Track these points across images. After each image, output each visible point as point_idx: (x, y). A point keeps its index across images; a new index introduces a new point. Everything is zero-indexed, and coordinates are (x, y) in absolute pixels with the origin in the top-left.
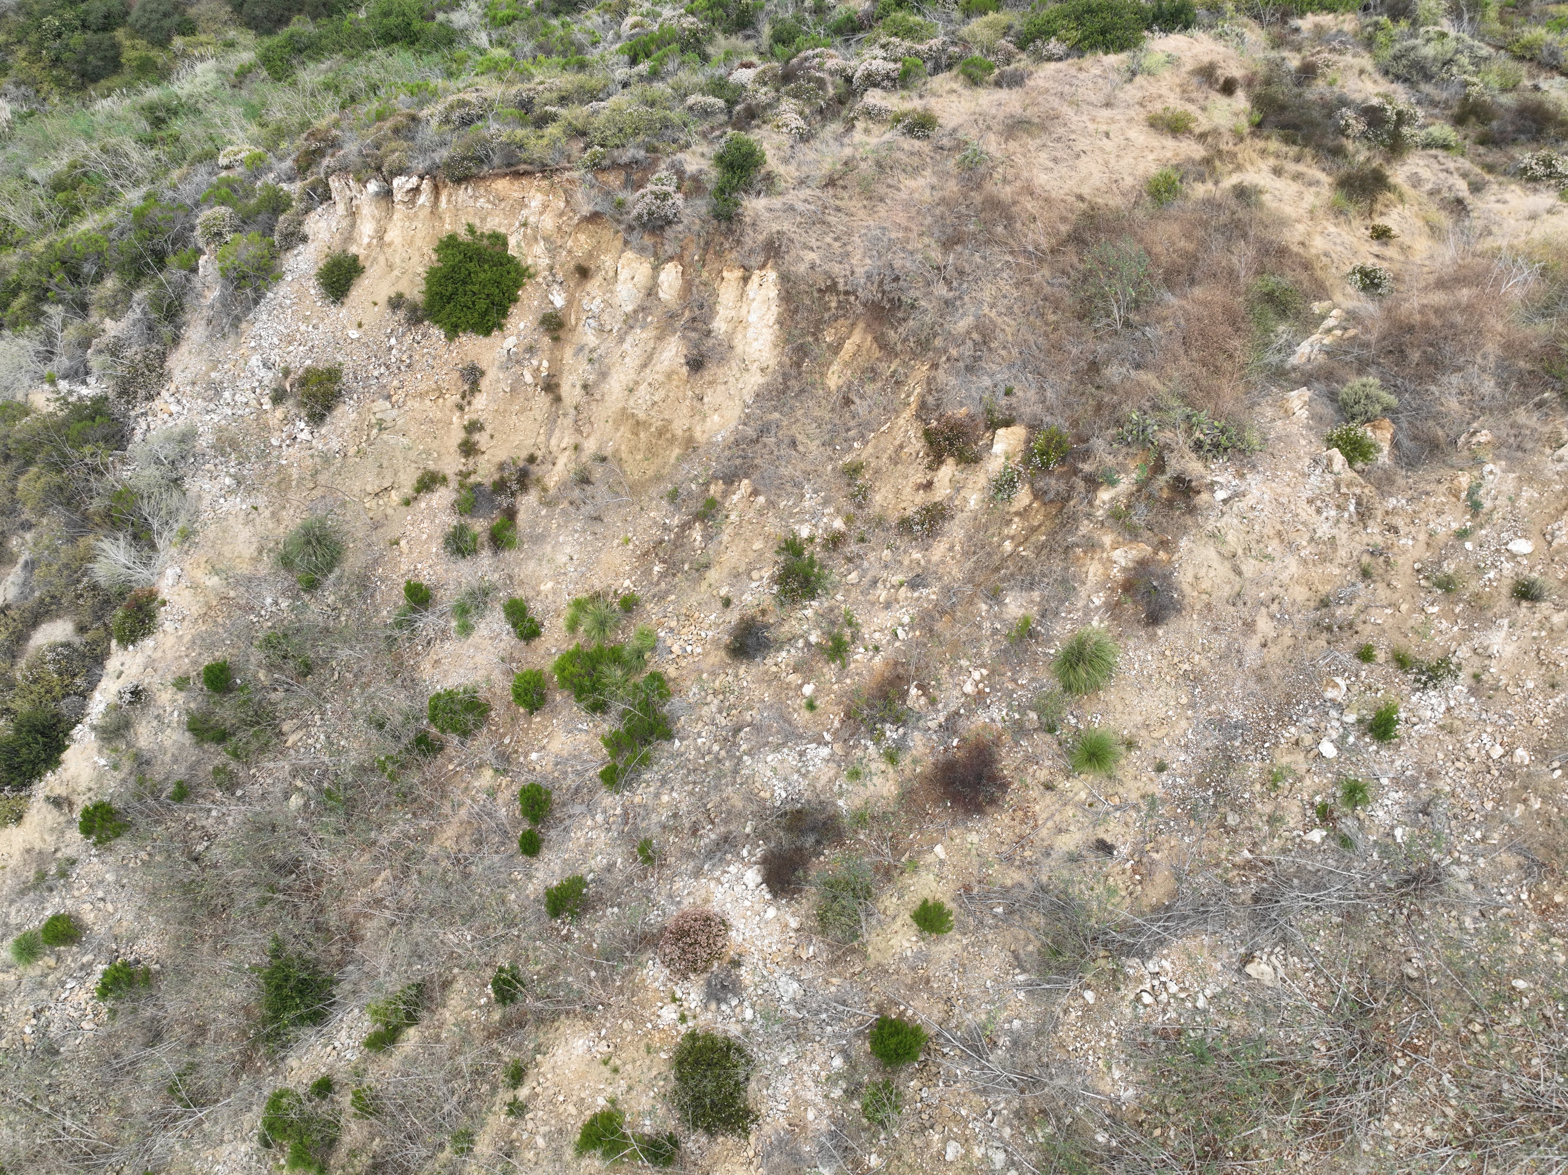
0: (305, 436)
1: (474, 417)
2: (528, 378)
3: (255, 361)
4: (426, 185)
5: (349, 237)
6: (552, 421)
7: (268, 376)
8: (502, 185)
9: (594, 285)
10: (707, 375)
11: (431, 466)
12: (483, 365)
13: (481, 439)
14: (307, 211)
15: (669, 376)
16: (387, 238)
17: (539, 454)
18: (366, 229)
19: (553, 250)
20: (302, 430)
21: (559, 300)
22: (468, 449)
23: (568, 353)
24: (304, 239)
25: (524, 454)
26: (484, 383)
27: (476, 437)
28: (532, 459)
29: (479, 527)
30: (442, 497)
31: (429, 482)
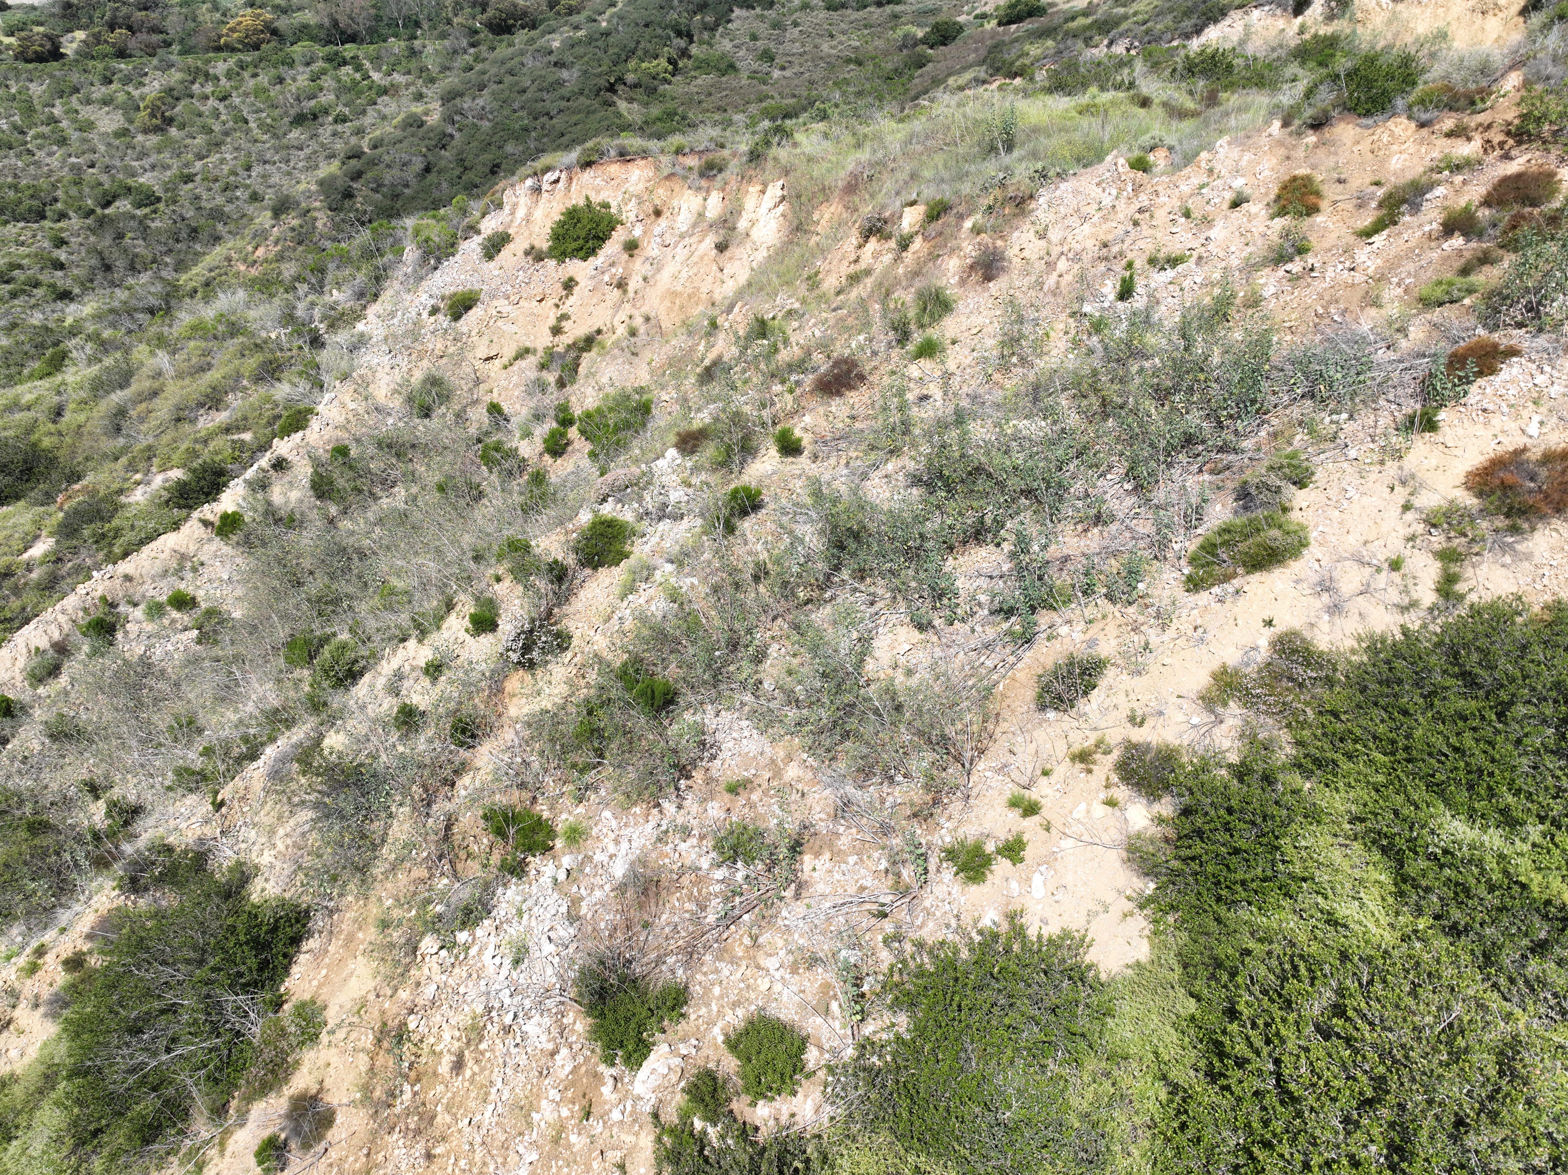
0: (444, 328)
1: (565, 311)
2: (607, 281)
3: (424, 297)
4: (564, 176)
5: (508, 224)
6: (620, 304)
7: (430, 303)
8: (614, 169)
9: (663, 219)
10: (727, 254)
11: (528, 344)
12: (578, 279)
13: (566, 325)
14: (484, 215)
15: (702, 259)
16: (532, 218)
17: (604, 328)
18: (521, 214)
19: (640, 204)
20: (444, 325)
21: (637, 232)
22: (556, 331)
23: (638, 262)
24: (477, 231)
25: (594, 330)
26: (576, 290)
27: (563, 324)
28: (599, 332)
29: (551, 378)
30: (531, 361)
31: (524, 353)
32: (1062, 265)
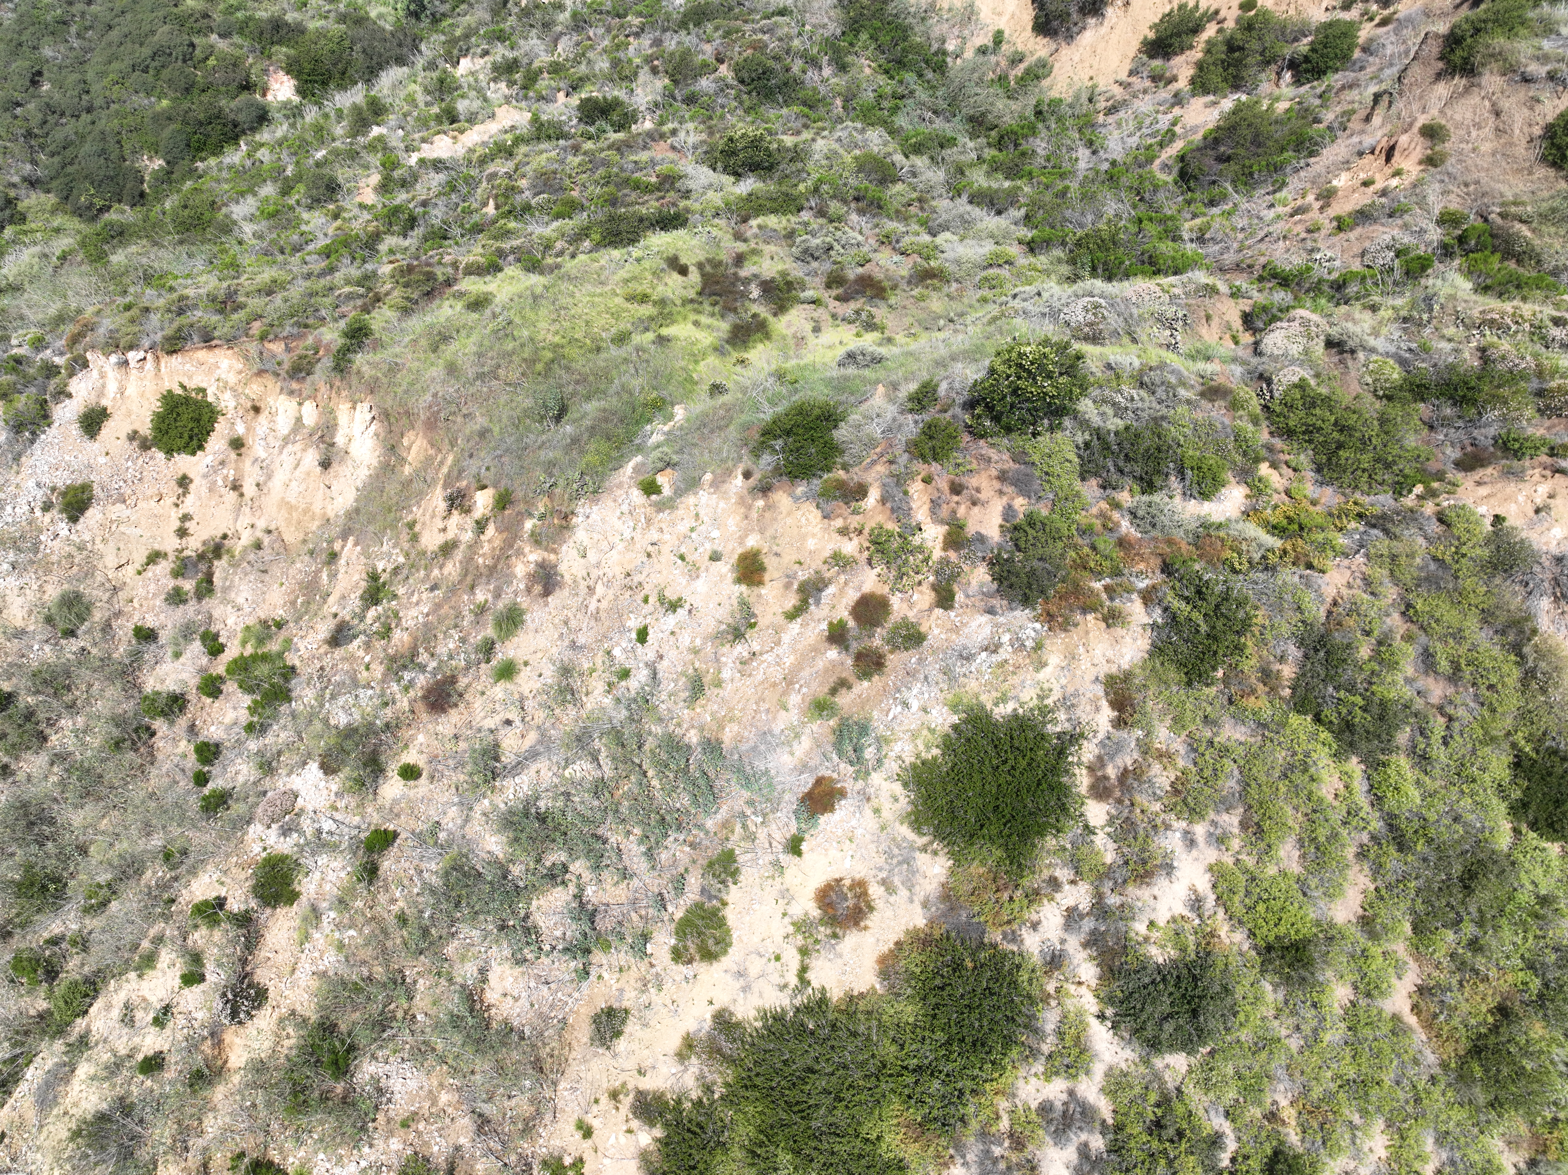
0: (64, 533)
1: (186, 511)
2: (220, 482)
3: (31, 483)
4: (149, 356)
5: (101, 394)
6: (239, 508)
7: (40, 494)
8: (202, 355)
9: (263, 418)
10: (333, 471)
11: (157, 547)
12: (191, 476)
13: (191, 525)
14: (71, 375)
15: (308, 474)
16: (127, 393)
17: (229, 533)
18: (112, 387)
19: (236, 396)
20: (63, 528)
21: (240, 429)
22: (182, 533)
23: (247, 464)
24: (70, 396)
25: (220, 535)
26: (192, 487)
27: (187, 524)
28: (225, 537)
29: (188, 585)
30: (163, 567)
31: (154, 557)
32: (600, 589)
